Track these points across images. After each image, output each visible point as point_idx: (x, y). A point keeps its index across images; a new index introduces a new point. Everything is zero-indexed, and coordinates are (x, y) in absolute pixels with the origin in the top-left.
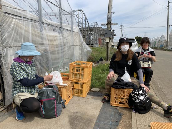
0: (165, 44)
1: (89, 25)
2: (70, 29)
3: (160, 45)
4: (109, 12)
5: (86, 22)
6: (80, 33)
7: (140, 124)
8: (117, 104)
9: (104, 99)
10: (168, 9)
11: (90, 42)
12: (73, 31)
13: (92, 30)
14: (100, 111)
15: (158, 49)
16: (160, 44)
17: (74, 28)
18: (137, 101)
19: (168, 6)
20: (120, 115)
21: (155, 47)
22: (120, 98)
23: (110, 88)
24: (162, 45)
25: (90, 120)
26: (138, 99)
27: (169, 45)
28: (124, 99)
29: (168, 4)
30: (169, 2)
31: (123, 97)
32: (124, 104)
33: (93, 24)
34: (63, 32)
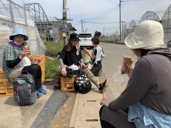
0: (119, 38)
1: (47, 19)
2: (23, 23)
3: (115, 40)
4: (64, 8)
5: (44, 16)
6: (35, 28)
7: (81, 100)
8: (66, 89)
9: (56, 86)
10: (120, 7)
11: (50, 36)
12: (27, 26)
13: (52, 24)
14: (51, 96)
15: (114, 43)
16: (115, 38)
17: (28, 22)
18: (80, 85)
19: (120, 5)
20: (67, 97)
21: (111, 41)
22: (68, 84)
23: (60, 78)
24: (116, 39)
25: (40, 104)
26: (80, 83)
27: (122, 39)
28: (71, 84)
29: (120, 3)
30: (120, 1)
31: (71, 83)
32: (71, 88)
33: (52, 18)
34: (15, 26)
